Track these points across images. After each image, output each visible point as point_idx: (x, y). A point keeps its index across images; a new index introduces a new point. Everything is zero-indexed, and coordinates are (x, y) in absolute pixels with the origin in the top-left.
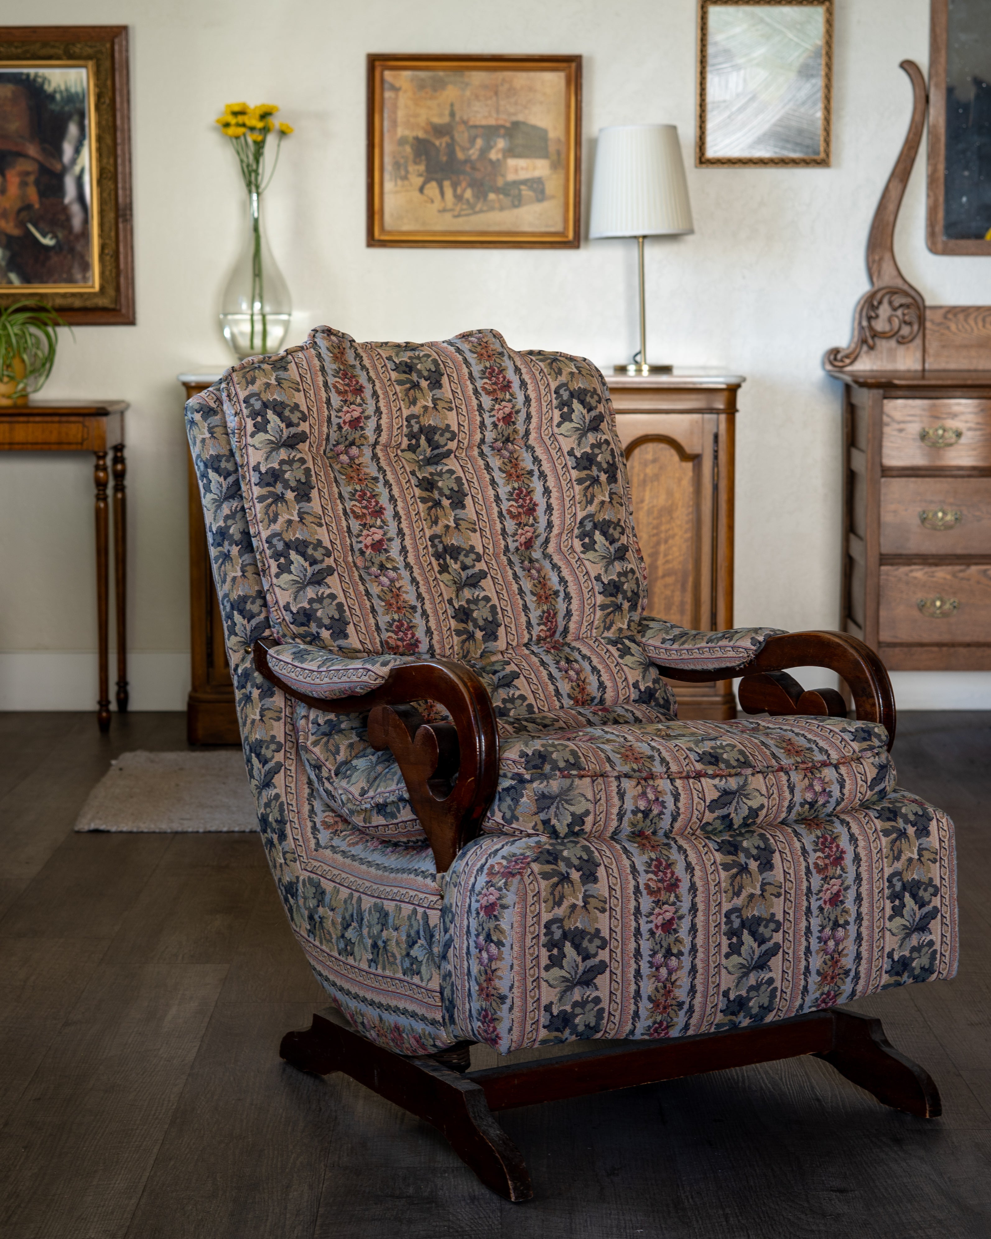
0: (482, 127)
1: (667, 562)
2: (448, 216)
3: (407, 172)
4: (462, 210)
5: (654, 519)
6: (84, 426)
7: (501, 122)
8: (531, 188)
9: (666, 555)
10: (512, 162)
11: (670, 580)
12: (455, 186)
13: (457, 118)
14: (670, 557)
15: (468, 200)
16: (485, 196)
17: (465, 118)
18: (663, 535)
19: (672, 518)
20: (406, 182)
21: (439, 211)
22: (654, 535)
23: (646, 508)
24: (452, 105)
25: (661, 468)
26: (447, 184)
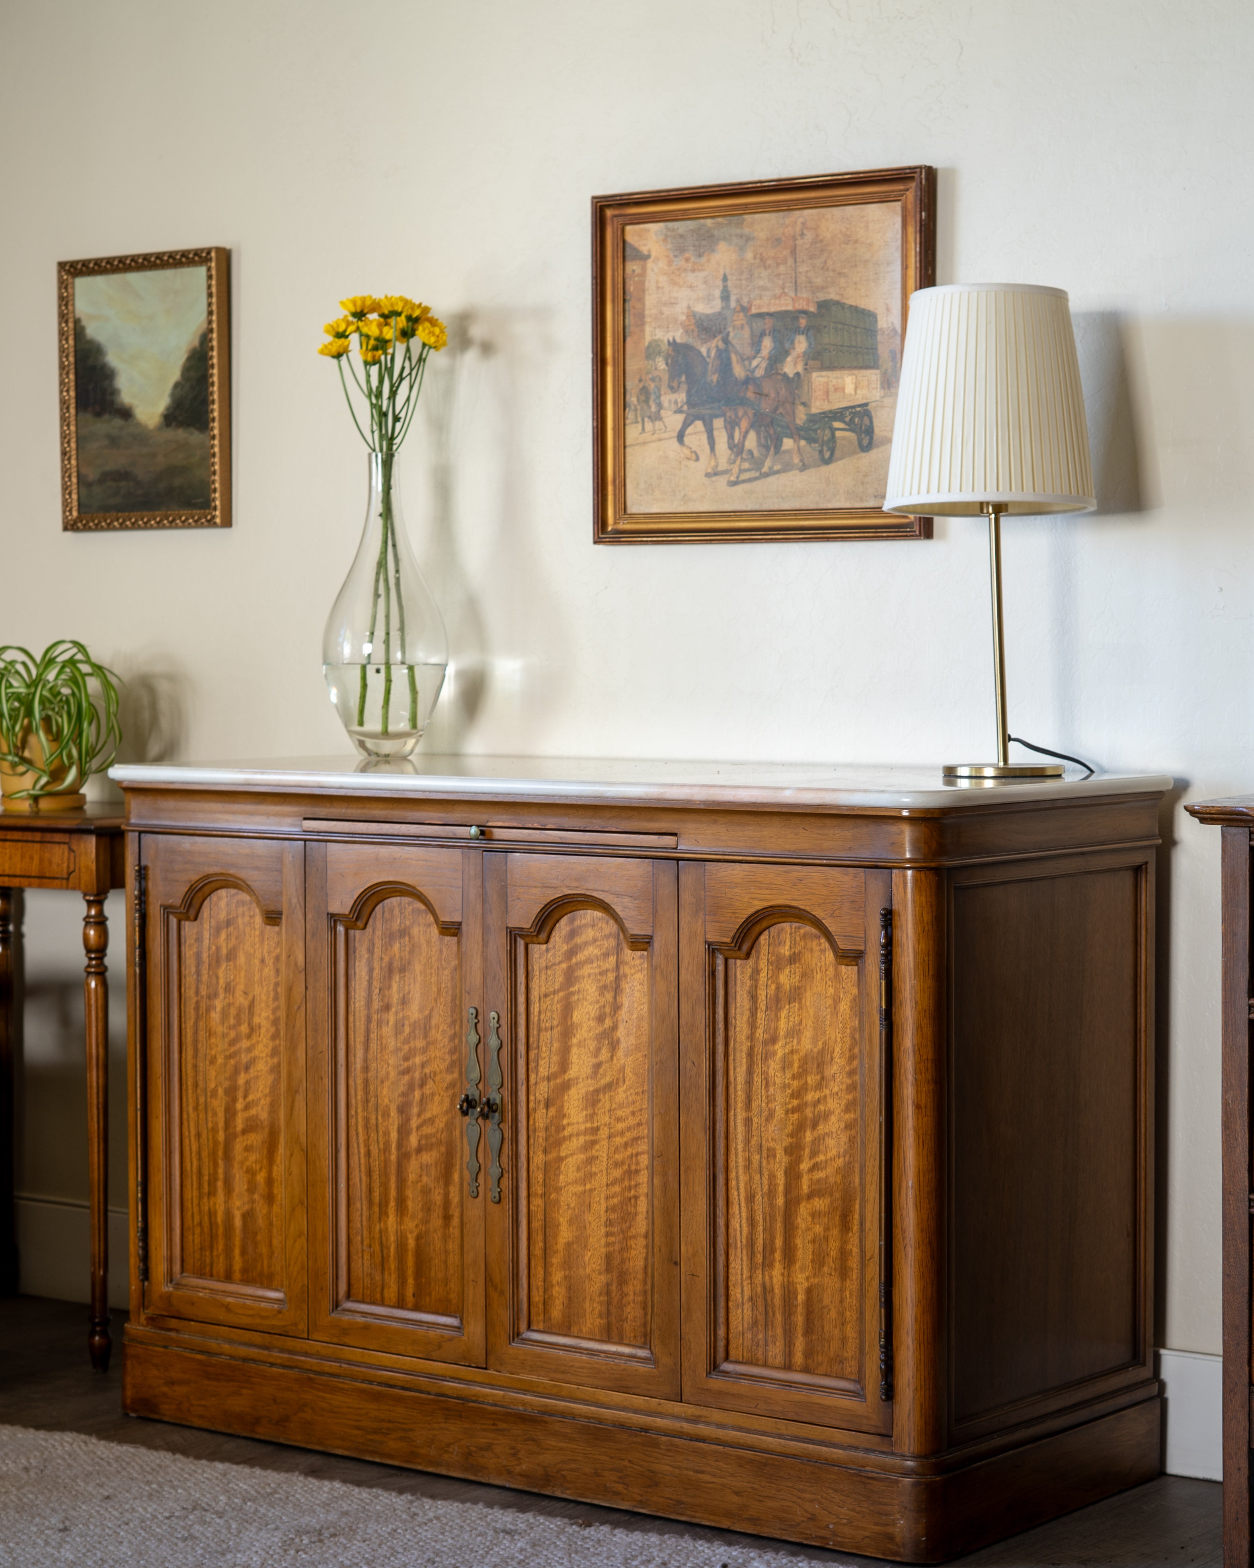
0: (770, 315)
1: (815, 1168)
2: (721, 482)
3: (660, 406)
4: (741, 471)
5: (794, 1077)
6: (71, 850)
7: (801, 305)
8: (852, 427)
9: (814, 1154)
10: (819, 379)
11: (820, 1204)
12: (730, 427)
13: (733, 304)
14: (821, 1158)
15: (750, 452)
16: (778, 444)
17: (745, 301)
18: (809, 1112)
19: (823, 1078)
20: (658, 424)
21: (708, 475)
22: (794, 1111)
23: (780, 1054)
24: (725, 279)
25: (804, 975)
26: (718, 423)
